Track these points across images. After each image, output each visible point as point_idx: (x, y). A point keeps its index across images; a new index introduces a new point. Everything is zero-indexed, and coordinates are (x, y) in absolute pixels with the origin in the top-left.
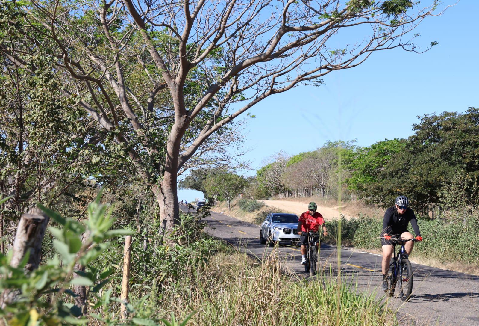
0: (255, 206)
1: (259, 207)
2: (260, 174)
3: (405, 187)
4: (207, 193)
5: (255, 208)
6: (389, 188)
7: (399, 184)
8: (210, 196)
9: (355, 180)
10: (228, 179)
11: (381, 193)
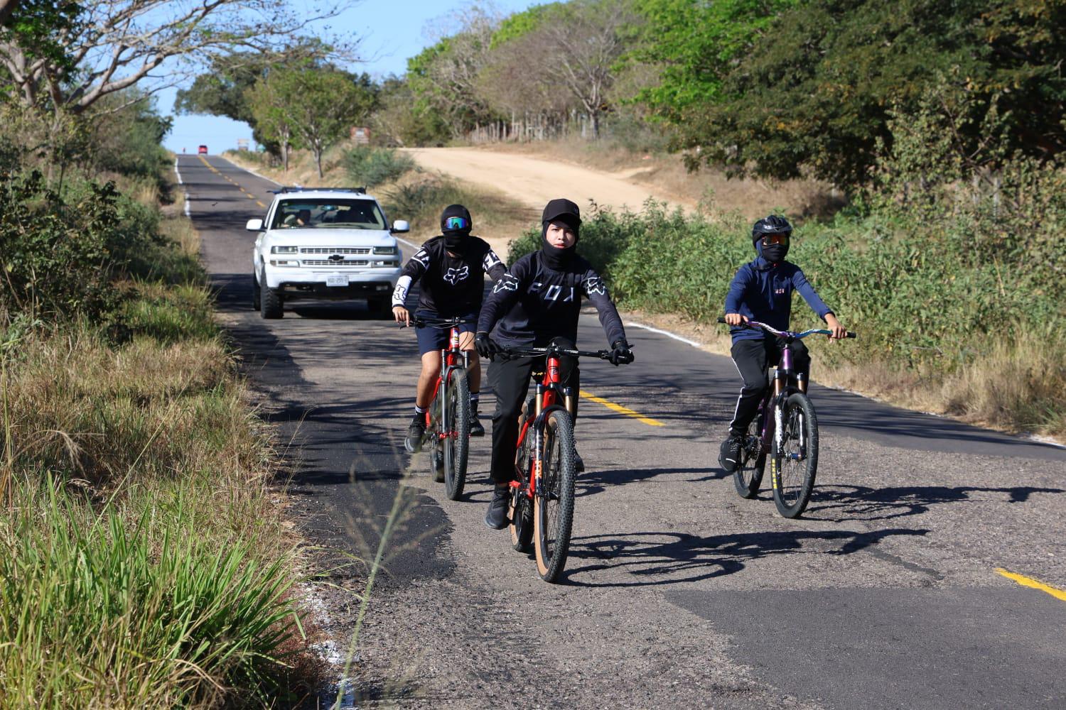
0: (384, 171)
1: (398, 173)
2: (418, 70)
3: (801, 116)
4: (259, 125)
5: (384, 176)
6: (755, 120)
7: (783, 107)
8: (267, 136)
9: (667, 93)
10: (315, 86)
11: (732, 135)
